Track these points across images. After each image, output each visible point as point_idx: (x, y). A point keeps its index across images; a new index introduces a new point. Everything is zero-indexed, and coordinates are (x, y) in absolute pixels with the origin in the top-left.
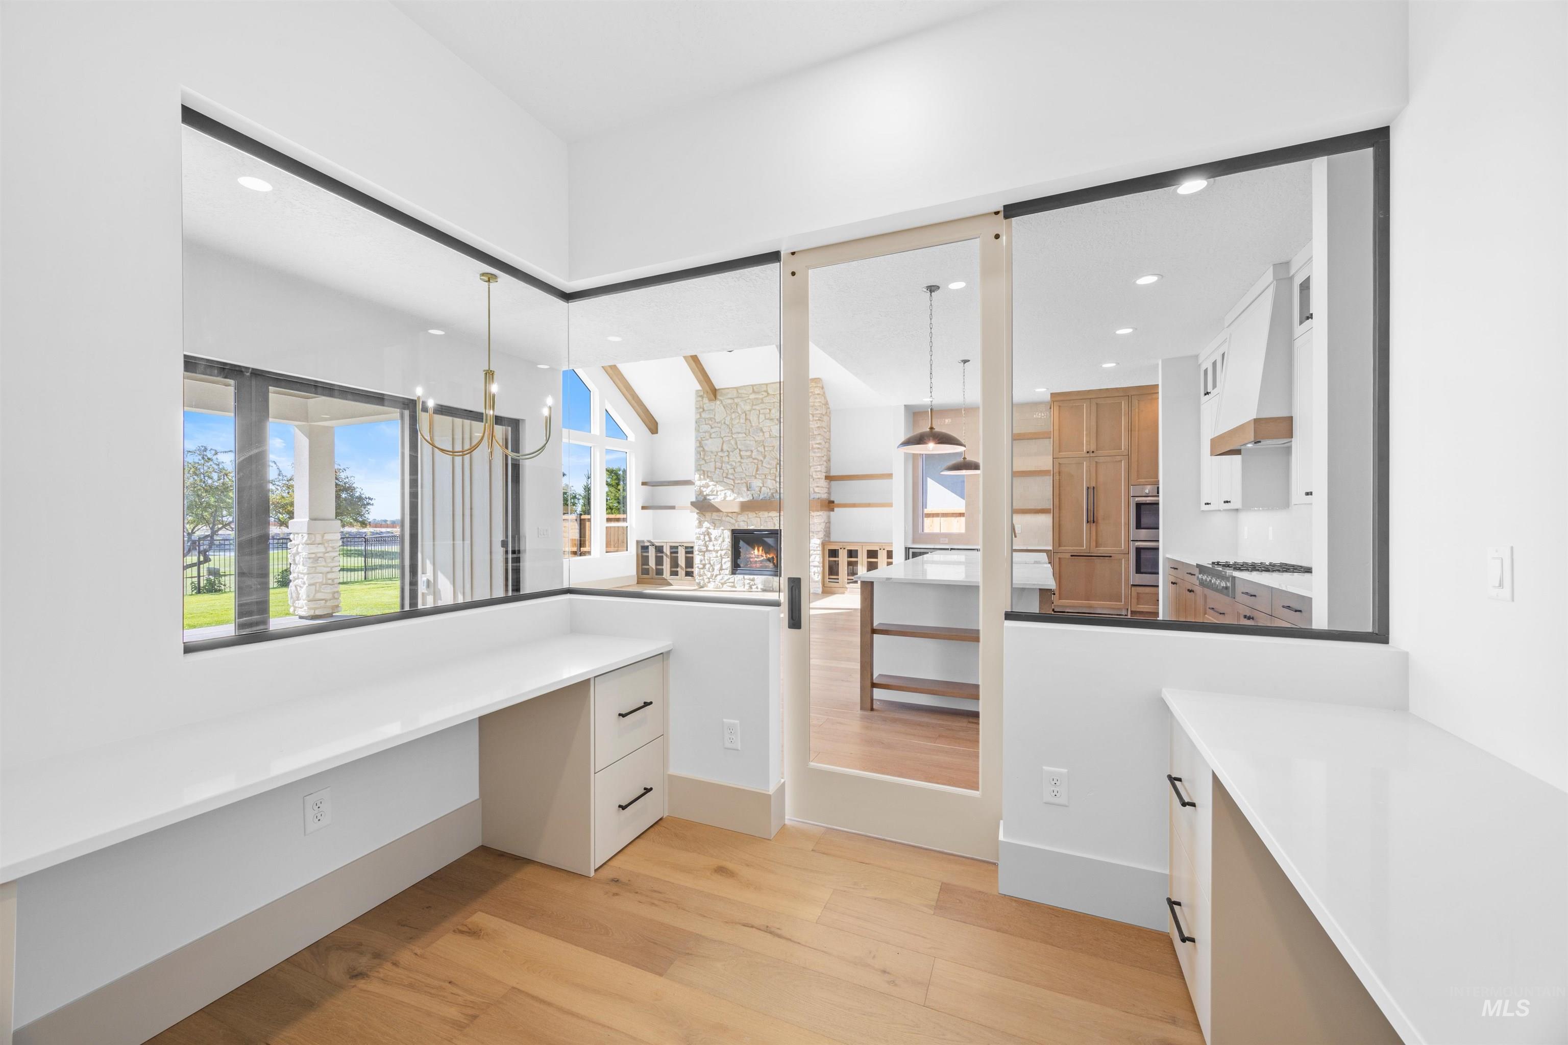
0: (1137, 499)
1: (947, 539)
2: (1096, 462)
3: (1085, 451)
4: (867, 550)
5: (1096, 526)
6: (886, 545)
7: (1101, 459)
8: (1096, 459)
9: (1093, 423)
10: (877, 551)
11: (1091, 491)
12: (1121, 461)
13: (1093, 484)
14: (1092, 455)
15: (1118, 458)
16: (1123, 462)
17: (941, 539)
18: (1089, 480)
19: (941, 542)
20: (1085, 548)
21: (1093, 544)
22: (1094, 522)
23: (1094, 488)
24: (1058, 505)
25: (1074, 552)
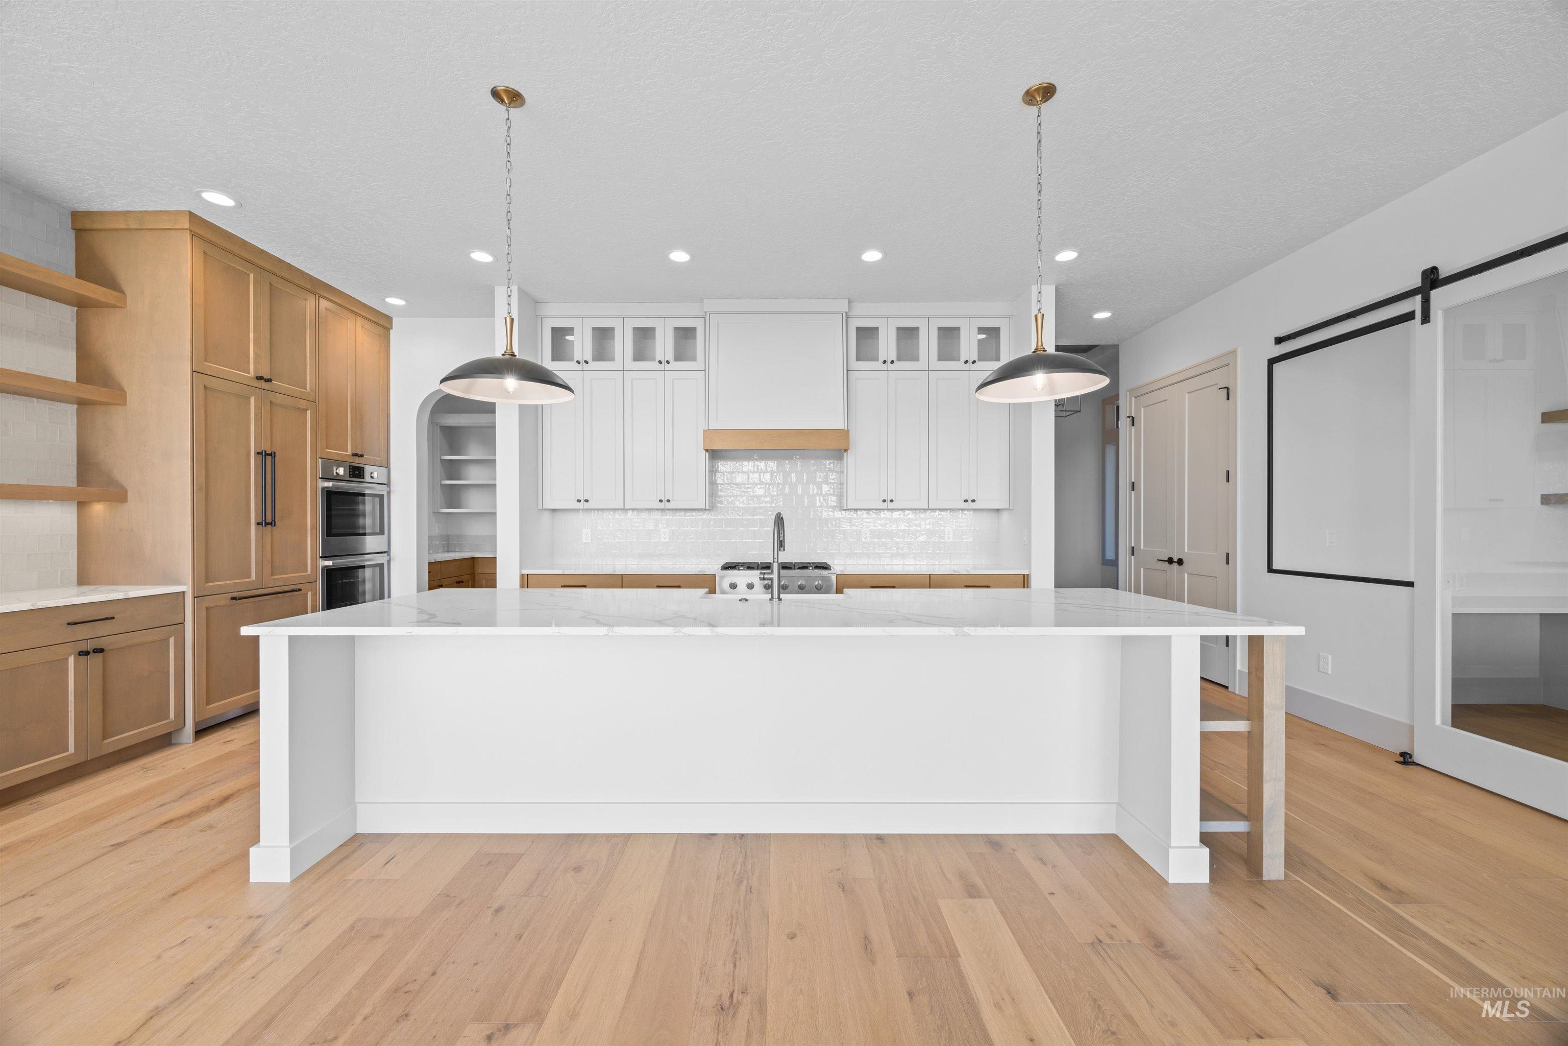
0: (327, 484)
2: (270, 401)
3: (252, 373)
5: (272, 530)
7: (279, 399)
8: (270, 395)
9: (265, 320)
11: (268, 460)
12: (307, 410)
13: (266, 448)
14: (264, 385)
15: (303, 404)
16: (309, 413)
18: (260, 435)
20: (254, 577)
21: (267, 569)
22: (272, 523)
23: (273, 455)
24: (204, 486)
25: (237, 590)
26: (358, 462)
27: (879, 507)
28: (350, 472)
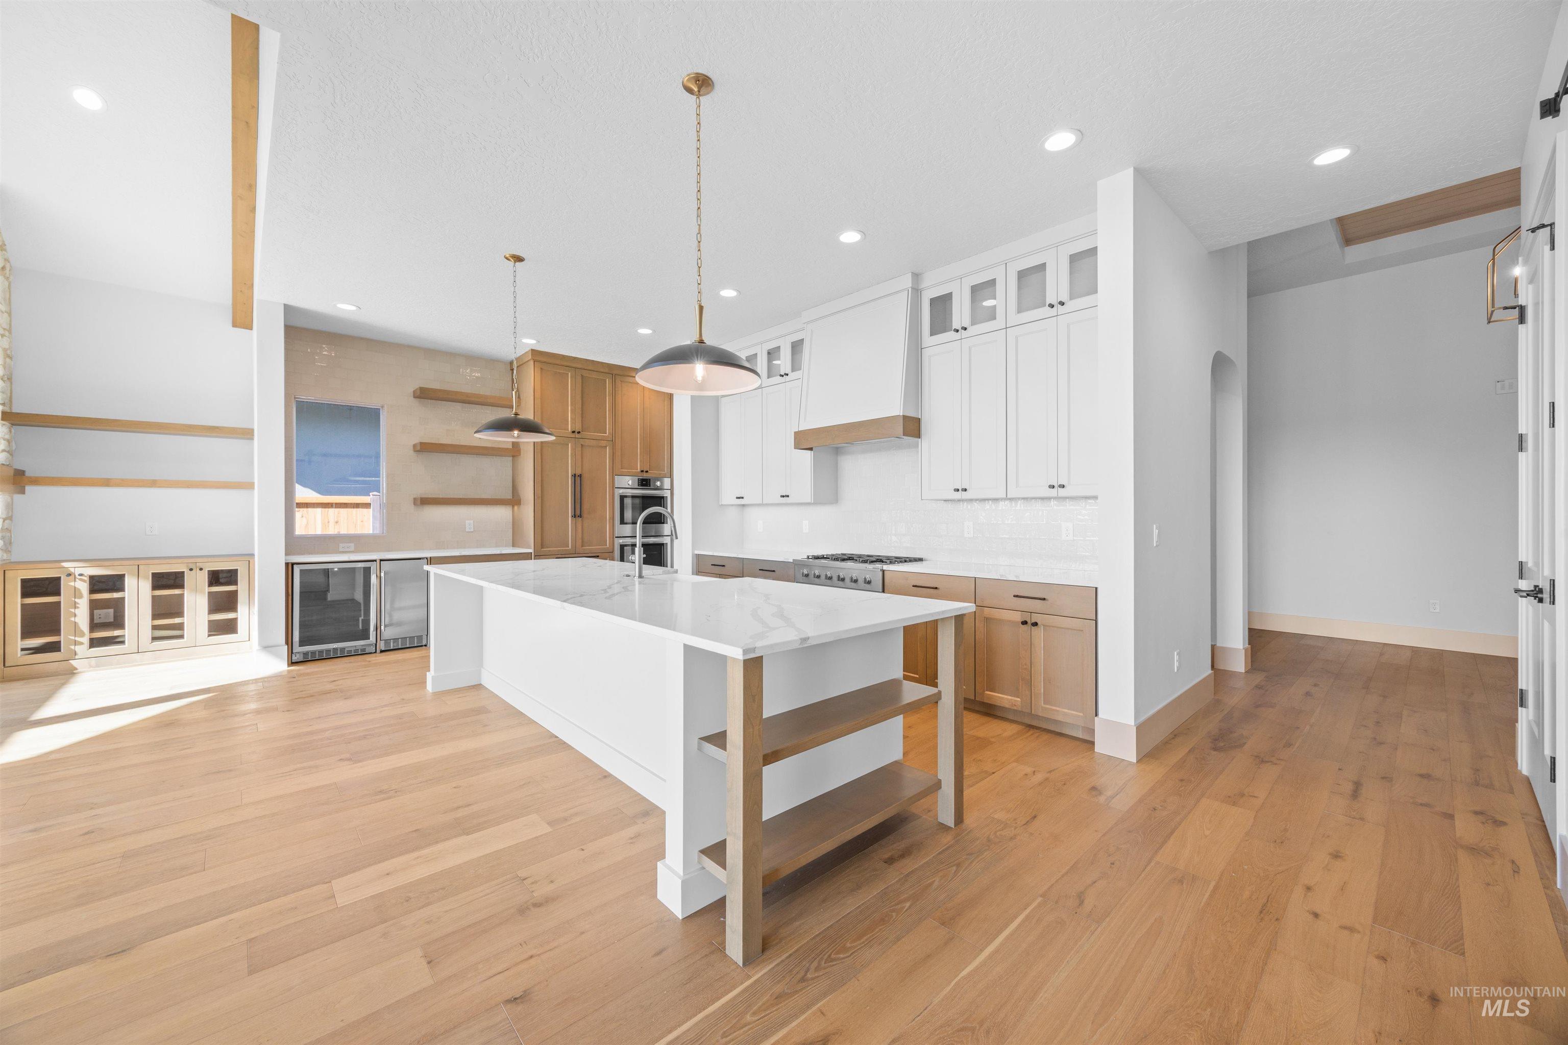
0: (621, 491)
1: (352, 545)
2: (582, 445)
3: (570, 430)
4: (153, 574)
5: (582, 520)
6: (205, 560)
7: (587, 442)
8: (582, 442)
9: (579, 397)
10: (183, 572)
11: (578, 479)
12: (606, 447)
13: (578, 473)
14: (577, 436)
15: (603, 443)
16: (608, 448)
17: (341, 545)
18: (574, 466)
19: (341, 550)
20: (570, 547)
21: (579, 543)
22: (580, 516)
23: (580, 476)
24: (540, 496)
25: (560, 553)
26: (645, 476)
27: (950, 498)
28: (638, 482)
